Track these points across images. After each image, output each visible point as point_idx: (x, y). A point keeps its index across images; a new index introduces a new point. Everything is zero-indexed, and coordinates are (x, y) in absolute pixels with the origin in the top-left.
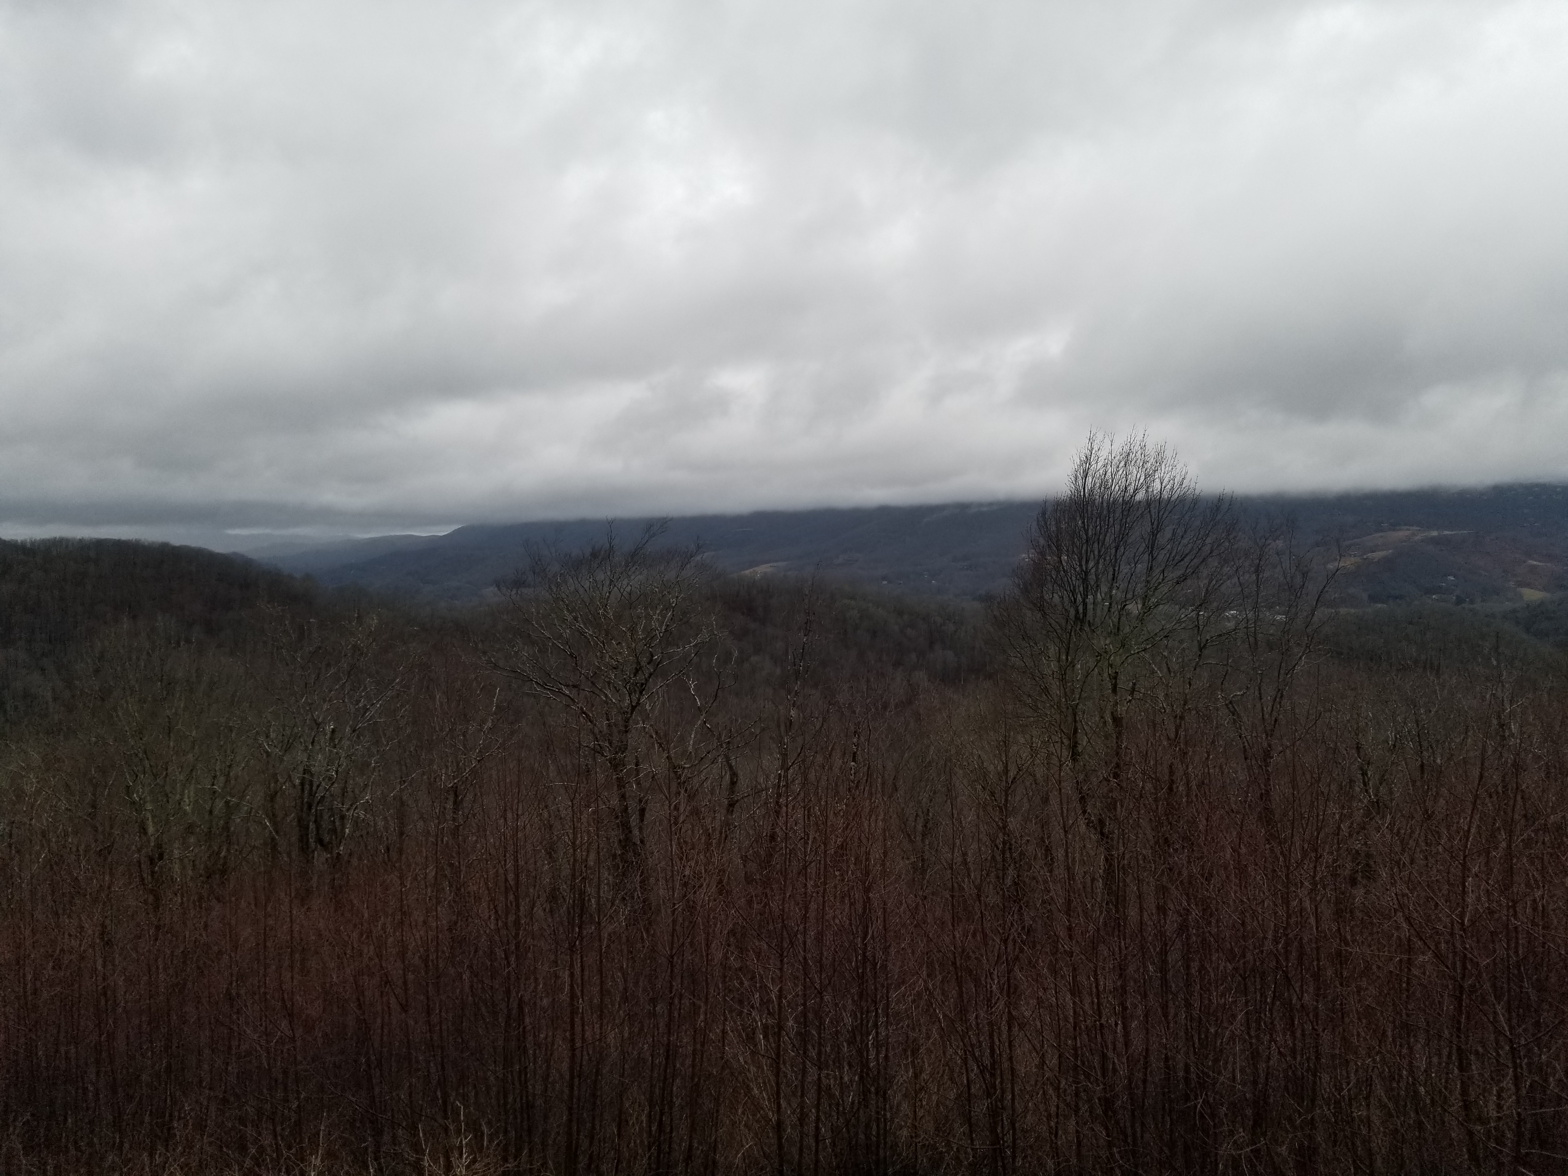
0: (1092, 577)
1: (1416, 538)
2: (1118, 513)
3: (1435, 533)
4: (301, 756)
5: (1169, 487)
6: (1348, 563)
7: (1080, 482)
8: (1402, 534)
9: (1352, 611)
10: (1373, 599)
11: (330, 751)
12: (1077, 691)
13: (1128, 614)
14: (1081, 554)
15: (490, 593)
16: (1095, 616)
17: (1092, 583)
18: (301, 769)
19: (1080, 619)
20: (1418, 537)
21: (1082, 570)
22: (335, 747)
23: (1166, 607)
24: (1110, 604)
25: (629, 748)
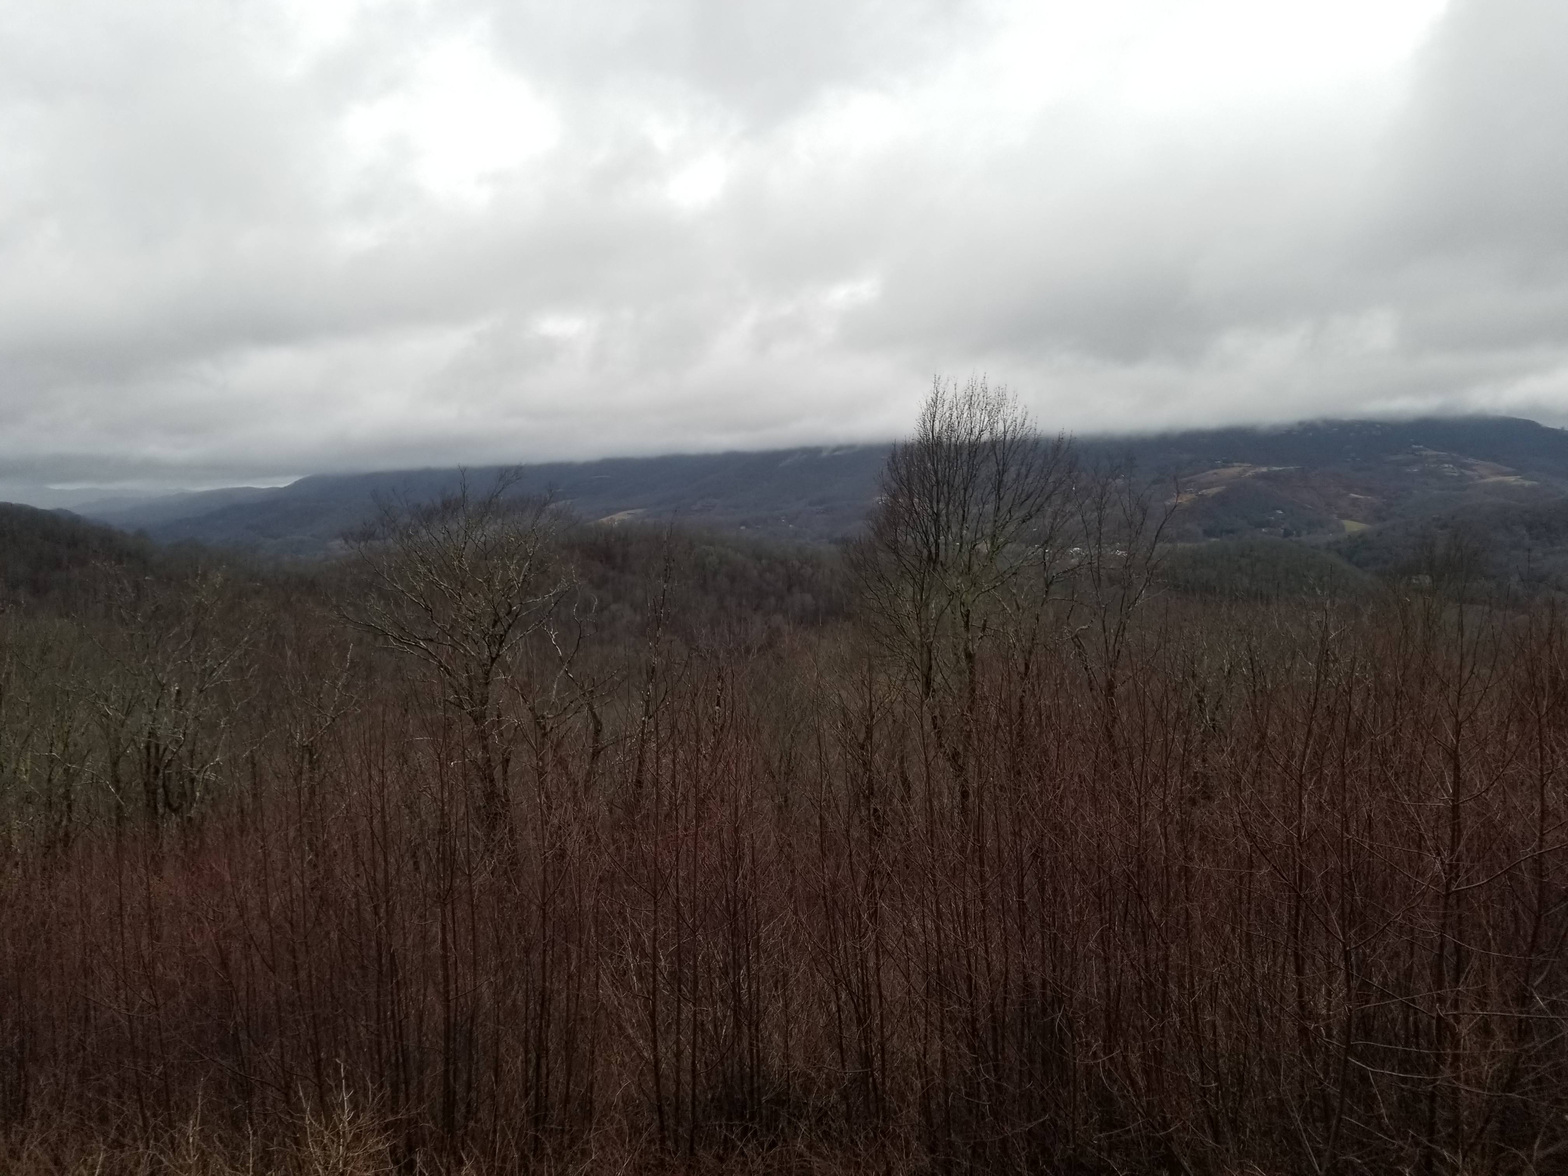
0: (943, 519)
1: (1247, 475)
2: (965, 456)
3: (1264, 469)
4: (145, 718)
5: (1011, 428)
6: (1185, 499)
7: (928, 425)
8: (1235, 470)
9: (1188, 545)
10: (1208, 533)
11: (176, 713)
12: (932, 630)
13: (978, 552)
14: (932, 496)
15: (337, 545)
16: (947, 557)
17: (943, 524)
18: (146, 733)
19: (933, 559)
20: (1249, 473)
21: (933, 512)
22: (181, 709)
23: (1014, 546)
24: (961, 545)
25: (490, 701)
